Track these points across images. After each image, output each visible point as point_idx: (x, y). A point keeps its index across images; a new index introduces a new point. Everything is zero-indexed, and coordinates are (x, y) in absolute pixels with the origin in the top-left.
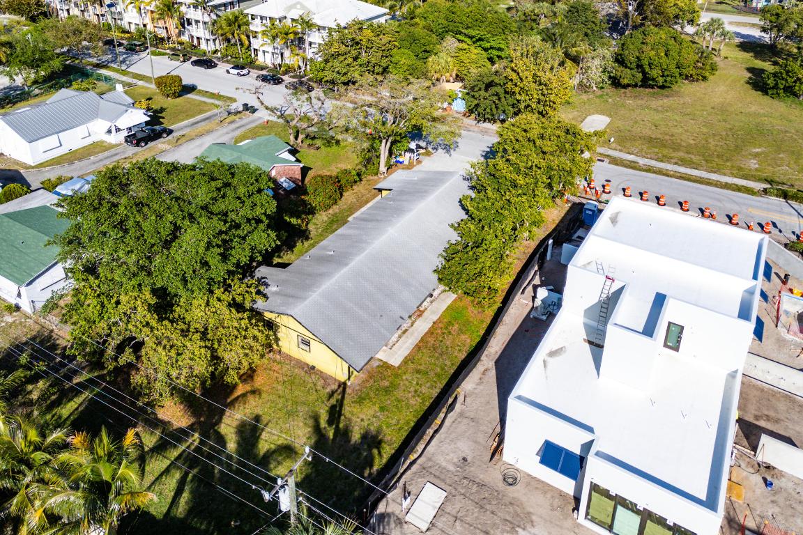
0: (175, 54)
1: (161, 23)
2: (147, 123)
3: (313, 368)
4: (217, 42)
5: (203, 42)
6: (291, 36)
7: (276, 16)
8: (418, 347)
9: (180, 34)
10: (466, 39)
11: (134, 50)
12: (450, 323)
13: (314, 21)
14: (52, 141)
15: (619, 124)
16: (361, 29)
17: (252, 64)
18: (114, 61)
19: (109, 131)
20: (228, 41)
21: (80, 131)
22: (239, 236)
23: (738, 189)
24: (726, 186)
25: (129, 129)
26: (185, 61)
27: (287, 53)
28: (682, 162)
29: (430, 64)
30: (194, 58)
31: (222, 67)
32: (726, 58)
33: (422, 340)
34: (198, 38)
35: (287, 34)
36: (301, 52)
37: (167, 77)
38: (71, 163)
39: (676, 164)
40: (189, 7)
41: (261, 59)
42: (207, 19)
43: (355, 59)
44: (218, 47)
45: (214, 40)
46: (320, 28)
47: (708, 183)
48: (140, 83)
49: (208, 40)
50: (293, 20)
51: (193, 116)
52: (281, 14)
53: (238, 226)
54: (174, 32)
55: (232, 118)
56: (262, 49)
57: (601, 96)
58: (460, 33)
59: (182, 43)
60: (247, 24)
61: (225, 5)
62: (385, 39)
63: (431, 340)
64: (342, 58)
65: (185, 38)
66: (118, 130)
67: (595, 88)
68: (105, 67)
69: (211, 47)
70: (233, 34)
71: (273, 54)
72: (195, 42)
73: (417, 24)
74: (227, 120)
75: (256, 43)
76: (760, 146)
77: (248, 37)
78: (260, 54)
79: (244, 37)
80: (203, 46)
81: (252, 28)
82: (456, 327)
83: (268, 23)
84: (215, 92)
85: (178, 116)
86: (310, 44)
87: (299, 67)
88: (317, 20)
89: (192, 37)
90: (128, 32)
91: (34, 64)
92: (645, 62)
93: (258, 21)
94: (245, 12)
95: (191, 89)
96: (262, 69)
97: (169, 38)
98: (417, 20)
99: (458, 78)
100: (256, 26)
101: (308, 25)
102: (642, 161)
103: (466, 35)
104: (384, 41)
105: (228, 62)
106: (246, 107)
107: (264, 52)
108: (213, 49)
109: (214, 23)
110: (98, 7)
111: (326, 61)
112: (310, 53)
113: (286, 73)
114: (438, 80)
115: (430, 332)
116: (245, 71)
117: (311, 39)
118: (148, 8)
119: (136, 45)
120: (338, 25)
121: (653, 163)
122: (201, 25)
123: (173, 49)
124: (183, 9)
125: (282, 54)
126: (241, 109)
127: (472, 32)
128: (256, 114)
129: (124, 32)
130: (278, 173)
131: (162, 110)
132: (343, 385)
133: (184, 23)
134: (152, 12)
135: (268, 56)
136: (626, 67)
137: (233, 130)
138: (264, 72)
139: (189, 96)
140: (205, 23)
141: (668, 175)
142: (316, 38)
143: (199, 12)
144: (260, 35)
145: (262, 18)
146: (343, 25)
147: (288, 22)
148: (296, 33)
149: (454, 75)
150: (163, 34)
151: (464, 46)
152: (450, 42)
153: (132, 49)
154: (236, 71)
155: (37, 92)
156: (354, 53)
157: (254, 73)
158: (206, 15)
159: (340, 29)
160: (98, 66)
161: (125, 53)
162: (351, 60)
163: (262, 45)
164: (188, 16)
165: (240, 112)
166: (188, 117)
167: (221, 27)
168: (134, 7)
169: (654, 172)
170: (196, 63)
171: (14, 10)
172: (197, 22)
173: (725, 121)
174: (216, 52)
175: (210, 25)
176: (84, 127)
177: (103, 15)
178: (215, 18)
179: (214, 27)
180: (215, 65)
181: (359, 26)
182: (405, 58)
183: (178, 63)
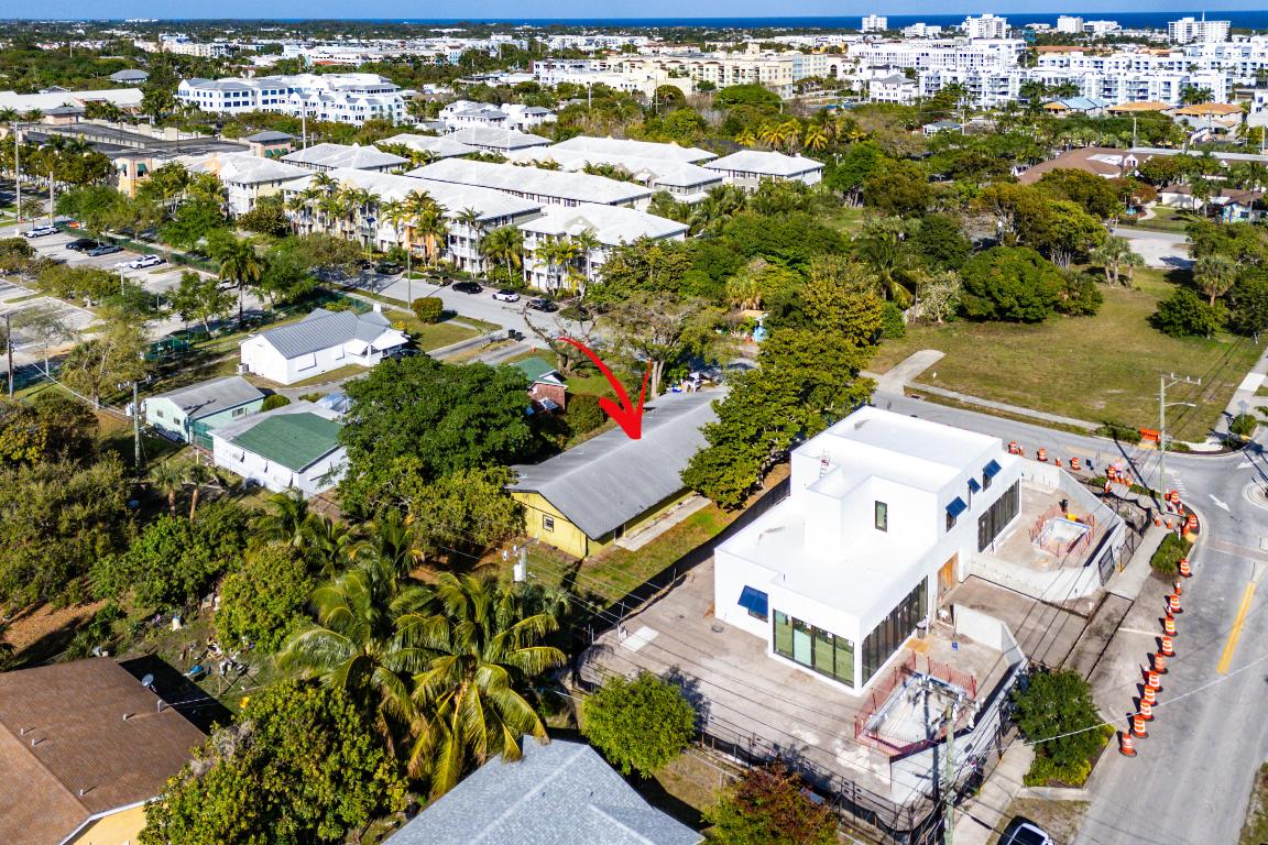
0: (433, 277)
1: (420, 242)
2: (404, 346)
3: (555, 548)
4: (484, 263)
5: (467, 263)
6: (570, 255)
7: (554, 232)
8: (657, 540)
9: (442, 254)
10: (777, 260)
11: (387, 273)
12: (694, 525)
13: (597, 238)
14: (307, 360)
15: (954, 360)
16: (648, 247)
17: (522, 289)
18: (363, 284)
19: (365, 353)
20: (496, 261)
21: (336, 351)
22: (495, 426)
23: (1068, 428)
24: (1056, 426)
25: (385, 351)
26: (444, 285)
27: (565, 276)
28: (1014, 401)
29: (728, 288)
30: (455, 282)
31: (488, 293)
32: (1138, 289)
33: (663, 535)
34: (463, 259)
35: (565, 252)
36: (580, 275)
37: (427, 299)
38: (325, 383)
39: (1005, 402)
40: (455, 221)
41: (534, 283)
42: (474, 236)
43: (640, 281)
44: (484, 269)
45: (481, 261)
46: (604, 246)
47: (1036, 422)
48: (394, 308)
49: (474, 261)
50: (573, 237)
51: (453, 342)
52: (561, 230)
53: (494, 416)
54: (433, 250)
55: (495, 345)
56: (536, 270)
57: (946, 330)
58: (774, 254)
59: (441, 265)
60: (521, 241)
61: (496, 220)
62: (675, 258)
63: (672, 536)
64: (624, 280)
65: (447, 259)
66: (374, 351)
67: (940, 321)
68: (353, 290)
69: (476, 270)
70: (503, 253)
71: (548, 277)
72: (459, 263)
73: (721, 242)
74: (491, 347)
75: (528, 265)
76: (1119, 387)
77: (521, 257)
78: (534, 277)
79: (515, 257)
80: (467, 268)
81: (526, 246)
82: (699, 528)
83: (545, 240)
84: (479, 318)
85: (436, 342)
86: (593, 265)
87: (579, 293)
88: (601, 237)
89: (455, 257)
90: (381, 252)
91: (284, 285)
92: (993, 288)
93: (533, 238)
94: (519, 227)
95: (451, 315)
96: (535, 294)
97: (427, 259)
98: (723, 238)
99: (762, 306)
100: (530, 244)
101: (589, 241)
102: (963, 399)
103: (780, 256)
104: (674, 261)
105: (495, 286)
106: (512, 334)
107: (538, 275)
108: (479, 271)
109: (483, 240)
110: (347, 222)
111: (607, 283)
112: (591, 274)
113: (562, 299)
114: (738, 306)
115: (672, 530)
116: (514, 297)
117: (592, 260)
118: (407, 223)
119: (390, 267)
120: (623, 242)
121: (978, 401)
122: (467, 243)
123: (431, 271)
124: (448, 225)
125: (559, 278)
126: (506, 335)
127: (786, 252)
128: (523, 342)
129: (375, 251)
130: (540, 392)
131: (418, 336)
132: (580, 563)
133: (448, 240)
134: (411, 228)
135: (543, 280)
136: (975, 294)
137: (496, 357)
138: (537, 298)
139: (449, 322)
140: (472, 241)
141: (989, 413)
142: (598, 257)
143: (466, 228)
144: (534, 255)
145: (538, 235)
146: (629, 242)
147: (568, 240)
148: (575, 252)
149: (758, 302)
150: (421, 254)
151: (775, 268)
152: (759, 264)
153: (384, 271)
154: (503, 297)
155: (282, 315)
156: (640, 274)
157: (524, 300)
158: (474, 231)
159: (624, 247)
160: (346, 289)
161: (374, 276)
162: (634, 281)
163: (536, 266)
164: (453, 233)
165: (504, 340)
166: (448, 343)
167: (490, 245)
168: (391, 223)
169: (976, 410)
170: (458, 287)
171: (252, 226)
172: (463, 239)
173: (1091, 360)
174: (481, 275)
175: (477, 244)
176: (340, 346)
177: (352, 232)
178: (483, 235)
179: (481, 246)
180: (480, 290)
181: (647, 243)
182: (697, 280)
183: (437, 287)
